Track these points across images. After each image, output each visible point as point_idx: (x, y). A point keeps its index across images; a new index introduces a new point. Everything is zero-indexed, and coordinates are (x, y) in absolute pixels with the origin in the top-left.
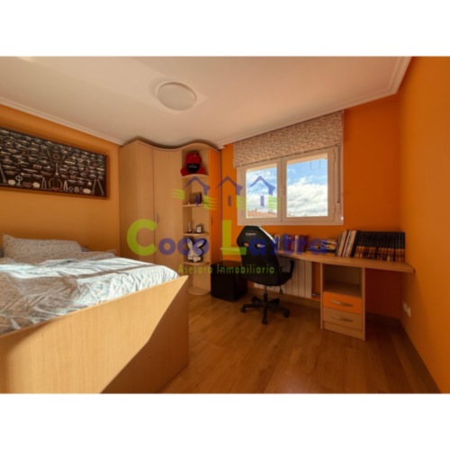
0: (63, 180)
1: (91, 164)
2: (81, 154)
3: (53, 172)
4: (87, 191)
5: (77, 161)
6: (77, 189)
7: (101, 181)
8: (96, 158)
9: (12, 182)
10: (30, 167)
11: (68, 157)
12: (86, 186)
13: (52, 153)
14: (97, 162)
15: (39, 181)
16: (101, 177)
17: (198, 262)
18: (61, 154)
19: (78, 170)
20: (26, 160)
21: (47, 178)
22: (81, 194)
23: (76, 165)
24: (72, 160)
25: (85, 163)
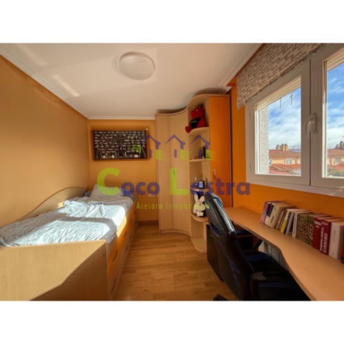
0: (124, 151)
1: (138, 139)
2: (132, 133)
3: (119, 148)
4: (136, 156)
5: (130, 139)
6: (131, 156)
7: (144, 148)
8: (141, 134)
9: (104, 157)
10: (110, 148)
11: (126, 138)
12: (136, 153)
13: (119, 137)
14: (141, 136)
15: (114, 154)
16: (144, 146)
17: (201, 217)
18: (123, 137)
19: (132, 144)
20: (109, 144)
21: (117, 152)
22: (134, 158)
23: (130, 142)
24: (128, 139)
25: (135, 139)
